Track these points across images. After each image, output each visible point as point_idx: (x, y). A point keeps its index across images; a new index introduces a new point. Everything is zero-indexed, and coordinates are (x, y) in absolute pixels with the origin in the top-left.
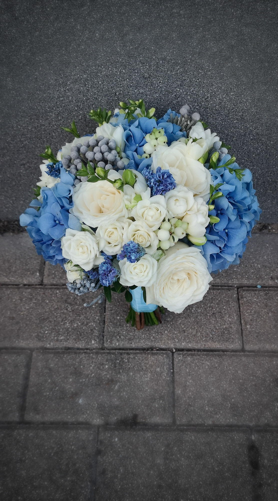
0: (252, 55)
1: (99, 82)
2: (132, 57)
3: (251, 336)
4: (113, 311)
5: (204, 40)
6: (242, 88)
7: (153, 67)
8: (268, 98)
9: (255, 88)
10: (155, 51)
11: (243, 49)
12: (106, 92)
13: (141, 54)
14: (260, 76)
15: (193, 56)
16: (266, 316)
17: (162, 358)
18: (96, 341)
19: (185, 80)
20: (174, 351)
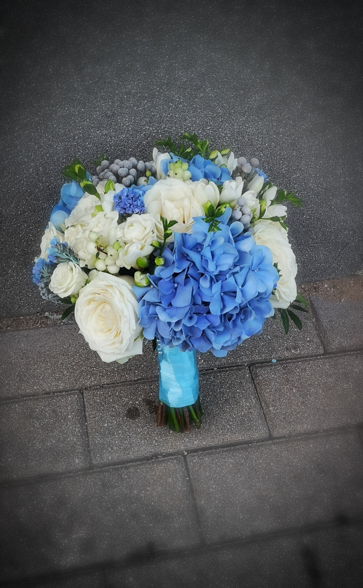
0: (225, 82)
1: (53, 126)
2: (92, 93)
3: (277, 418)
4: (97, 418)
5: (172, 69)
6: (219, 120)
7: (117, 103)
8: (249, 130)
9: (233, 120)
10: (118, 85)
11: (215, 76)
12: (63, 136)
13: (101, 89)
14: (237, 106)
15: (161, 88)
16: (290, 393)
17: (172, 465)
18: (81, 458)
19: (154, 115)
20: (186, 453)
